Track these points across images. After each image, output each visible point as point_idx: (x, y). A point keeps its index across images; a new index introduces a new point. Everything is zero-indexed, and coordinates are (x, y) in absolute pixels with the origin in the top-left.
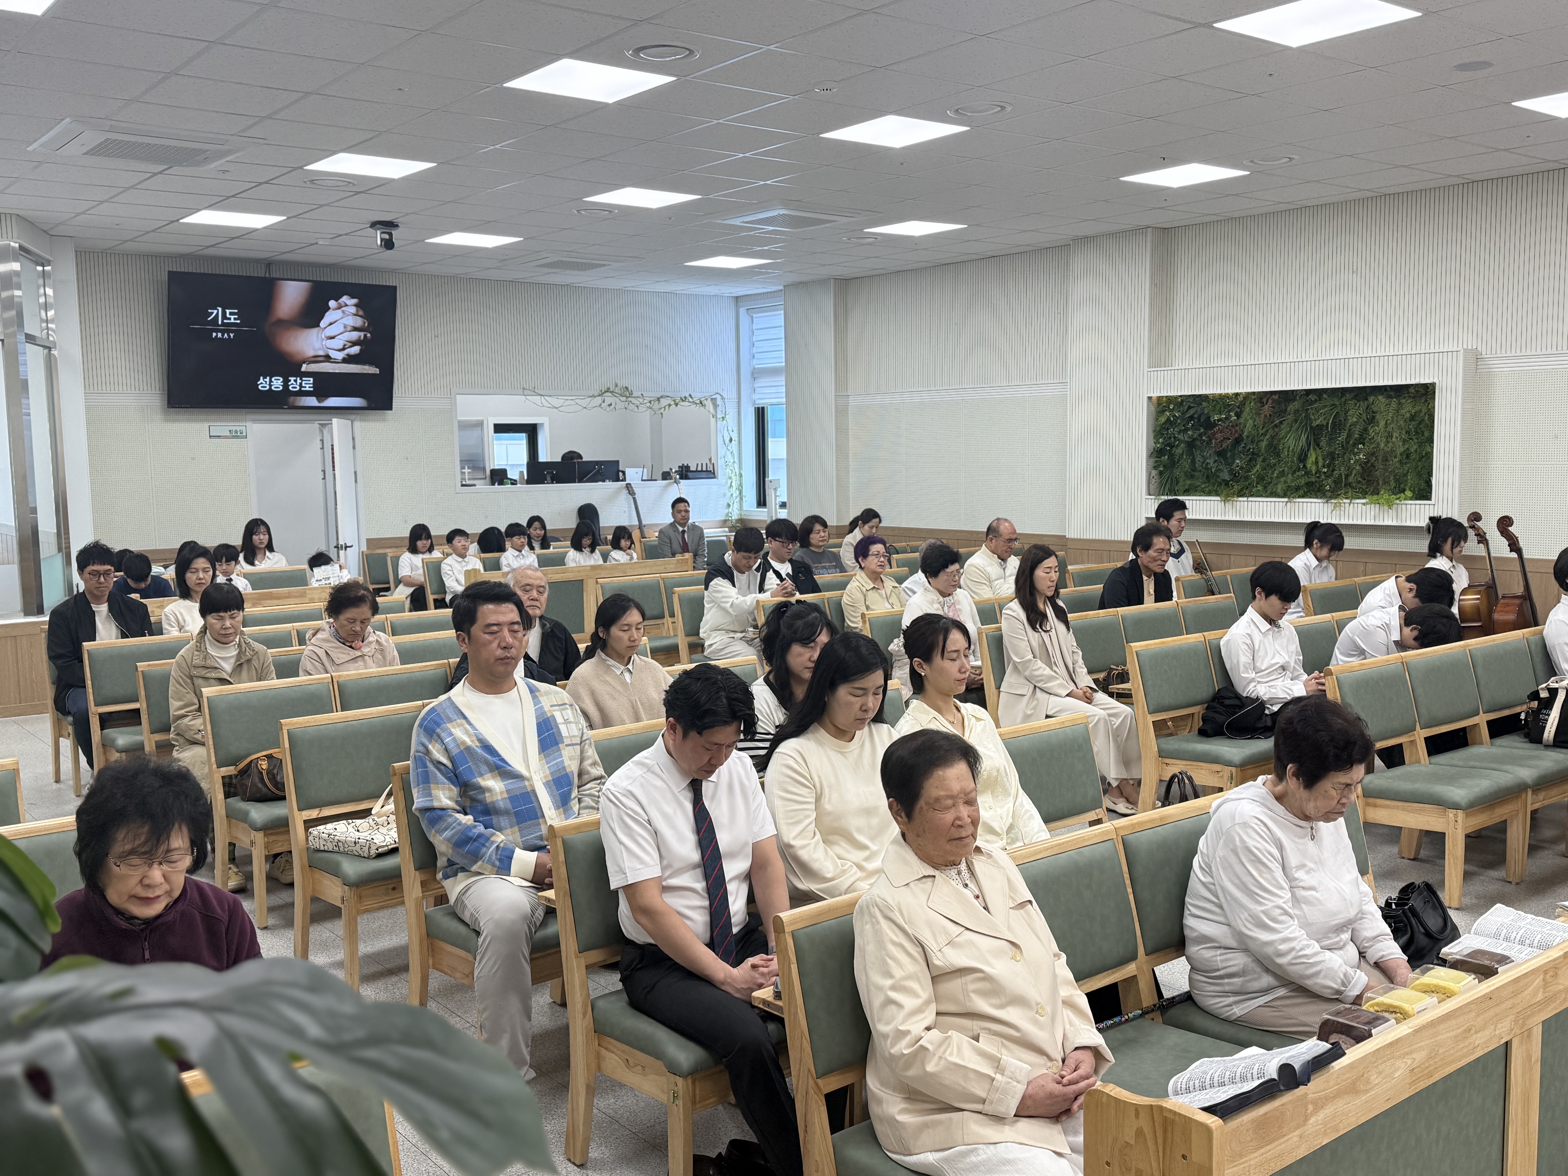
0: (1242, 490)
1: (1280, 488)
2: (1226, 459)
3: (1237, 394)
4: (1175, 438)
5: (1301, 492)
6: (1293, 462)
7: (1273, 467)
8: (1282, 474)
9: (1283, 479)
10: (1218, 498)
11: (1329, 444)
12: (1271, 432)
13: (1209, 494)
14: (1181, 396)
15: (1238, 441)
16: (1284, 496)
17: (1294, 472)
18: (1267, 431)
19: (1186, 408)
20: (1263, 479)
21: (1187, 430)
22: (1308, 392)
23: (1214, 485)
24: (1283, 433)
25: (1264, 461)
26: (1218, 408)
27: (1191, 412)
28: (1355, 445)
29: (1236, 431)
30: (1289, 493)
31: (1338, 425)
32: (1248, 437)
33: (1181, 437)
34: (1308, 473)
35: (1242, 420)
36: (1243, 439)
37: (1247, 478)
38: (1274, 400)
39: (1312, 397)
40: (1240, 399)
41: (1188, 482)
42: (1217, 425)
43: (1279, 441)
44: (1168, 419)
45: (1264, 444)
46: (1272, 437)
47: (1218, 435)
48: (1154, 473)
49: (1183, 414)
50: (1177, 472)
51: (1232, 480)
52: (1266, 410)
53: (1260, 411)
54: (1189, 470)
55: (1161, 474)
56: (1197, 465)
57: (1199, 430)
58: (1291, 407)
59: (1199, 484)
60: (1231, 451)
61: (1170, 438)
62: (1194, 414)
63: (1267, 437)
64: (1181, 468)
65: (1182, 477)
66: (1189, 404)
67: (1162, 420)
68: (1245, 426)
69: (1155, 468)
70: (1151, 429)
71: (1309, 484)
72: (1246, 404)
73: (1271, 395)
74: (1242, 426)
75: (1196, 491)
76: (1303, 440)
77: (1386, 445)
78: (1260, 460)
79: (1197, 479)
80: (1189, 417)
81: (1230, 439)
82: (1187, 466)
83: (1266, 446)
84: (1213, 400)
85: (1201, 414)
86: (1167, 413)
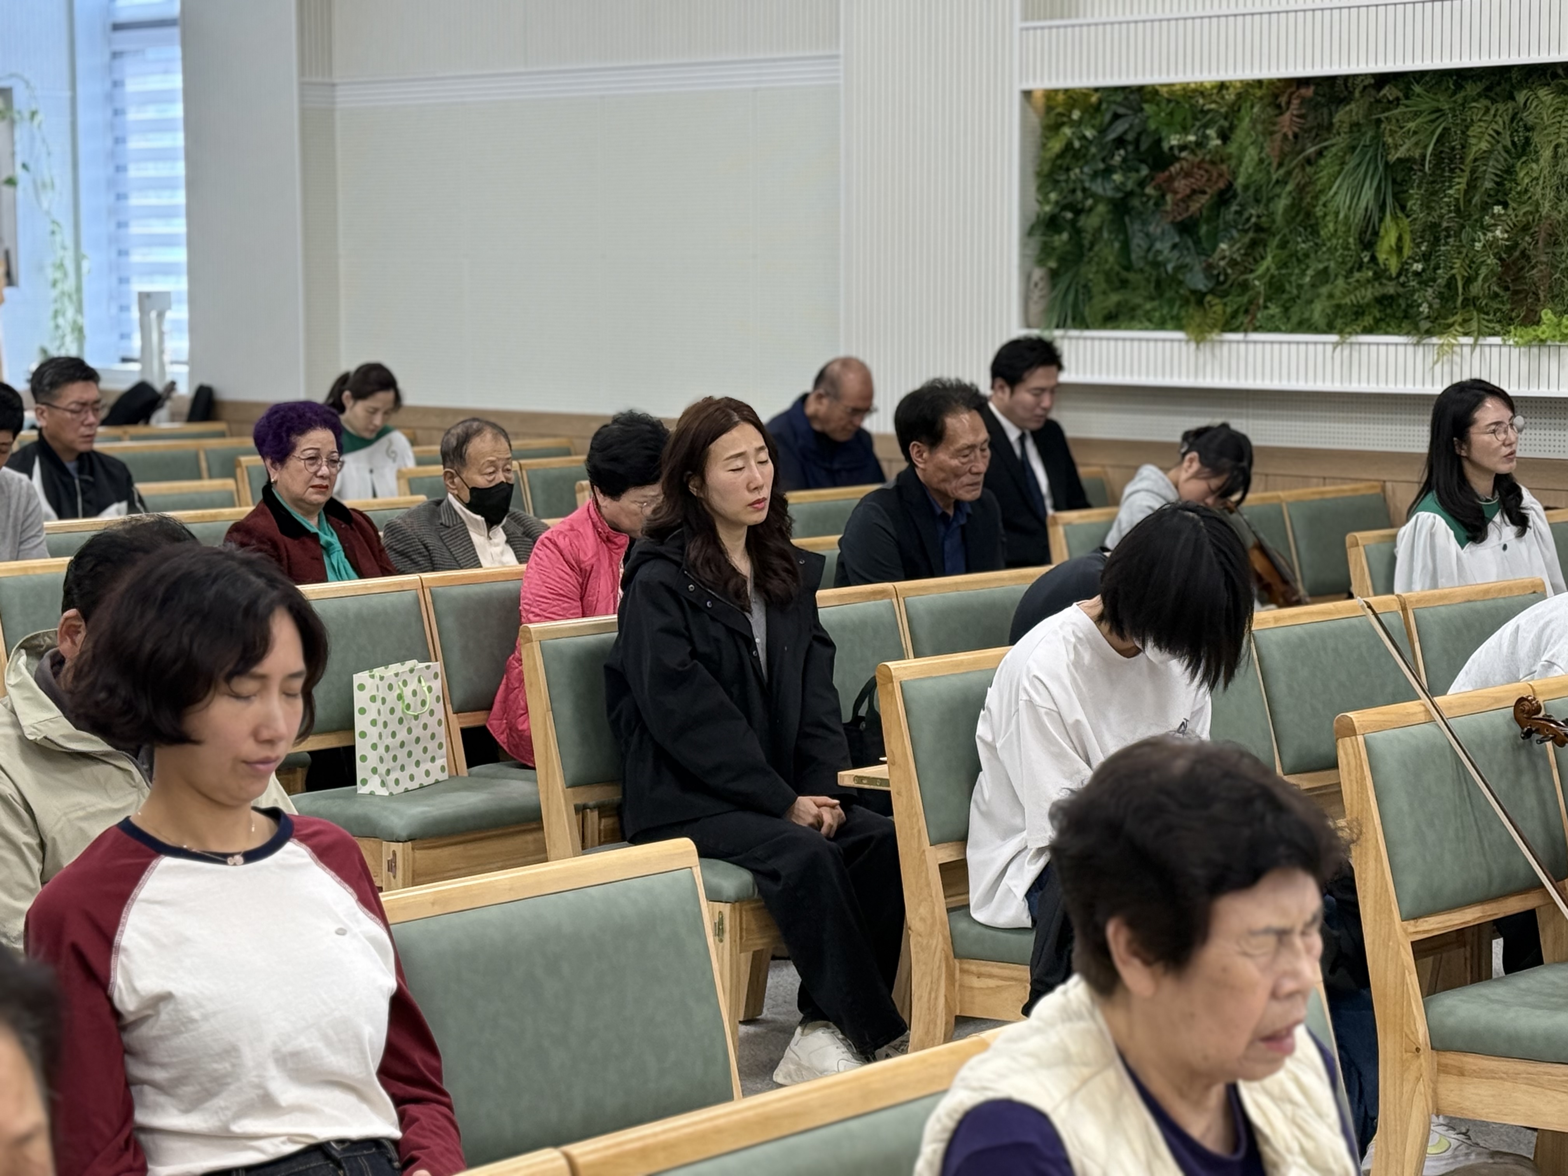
0: (1234, 315)
1: (1318, 311)
2: (1197, 242)
3: (1222, 86)
4: (1084, 190)
5: (1368, 320)
6: (1346, 248)
7: (1302, 259)
8: (1324, 276)
9: (1324, 290)
10: (1180, 335)
11: (1427, 207)
12: (1298, 177)
13: (1161, 325)
14: (1097, 90)
15: (1225, 197)
16: (1329, 329)
17: (1351, 271)
18: (1289, 173)
19: (1108, 117)
20: (1281, 290)
21: (1108, 171)
22: (1382, 79)
23: (1171, 302)
24: (1324, 176)
25: (1283, 245)
26: (1178, 118)
27: (1120, 128)
28: (1485, 207)
29: (1221, 175)
30: (1339, 323)
31: (1447, 159)
32: (1246, 188)
33: (1097, 187)
34: (1380, 275)
35: (1232, 148)
36: (1234, 195)
37: (1245, 286)
38: (1303, 101)
40: (1230, 96)
41: (1115, 298)
42: (1178, 159)
43: (1316, 197)
44: (1069, 146)
45: (1281, 204)
46: (1301, 189)
47: (1181, 185)
48: (1038, 274)
49: (1102, 131)
50: (1089, 272)
51: (1212, 291)
52: (1287, 122)
53: (1274, 124)
54: (1117, 268)
55: (1054, 276)
56: (1134, 257)
57: (1137, 171)
58: (1342, 116)
59: (1138, 300)
60: (1208, 221)
61: (1073, 191)
62: (1125, 132)
63: (1290, 187)
64: (1098, 264)
65: (1099, 285)
66: (1114, 107)
67: (1056, 146)
68: (1240, 162)
69: (1040, 262)
70: (1031, 169)
71: (1383, 301)
72: (1243, 111)
73: (1298, 88)
74: (1233, 162)
75: (1132, 318)
76: (1368, 195)
77: (1555, 207)
78: (1275, 241)
79: (1134, 289)
80: (1114, 140)
81: (1204, 192)
82: (1111, 259)
83: (1286, 211)
84: (1169, 101)
85: (1139, 134)
86: (1067, 131)
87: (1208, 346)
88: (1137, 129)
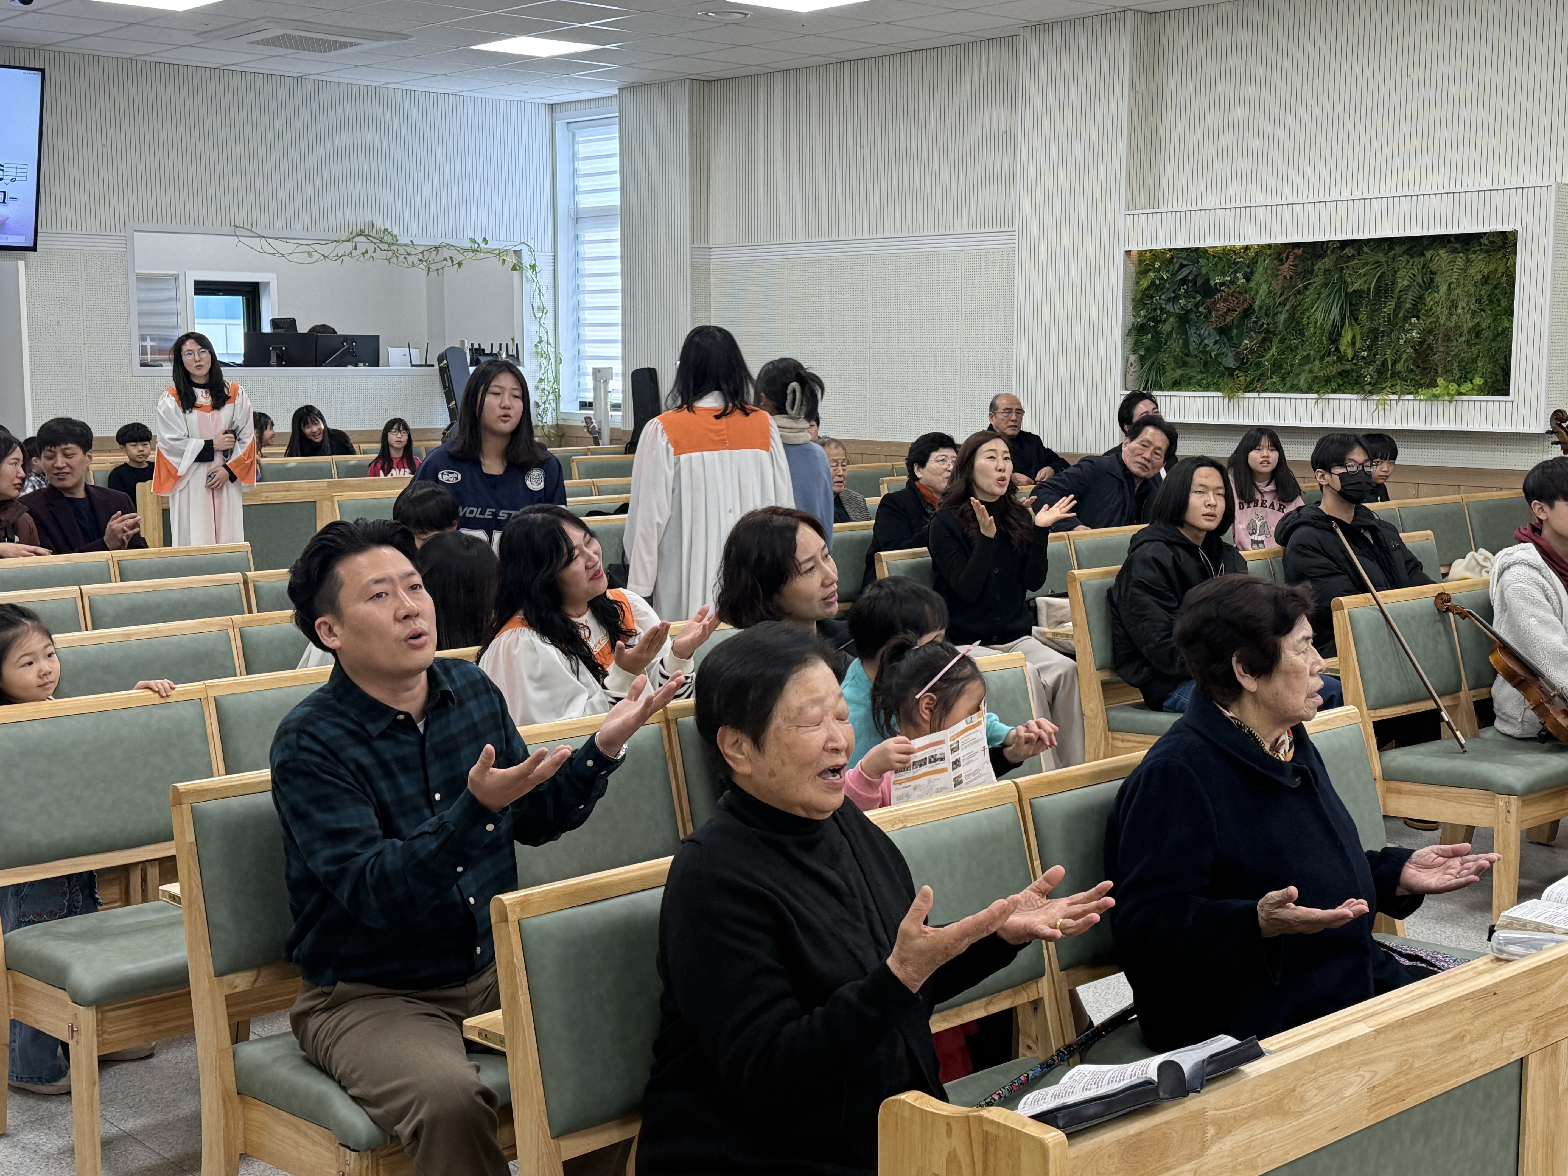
0: (1251, 383)
1: (1303, 380)
2: (1230, 339)
3: (1247, 248)
4: (1162, 309)
5: (1334, 385)
6: (1321, 342)
7: (1294, 349)
8: (1307, 359)
9: (1307, 368)
10: (1219, 394)
11: (1371, 319)
12: (1292, 301)
13: (1207, 388)
14: (1170, 250)
15: (1248, 312)
16: (1309, 390)
17: (1323, 357)
18: (1287, 299)
19: (1177, 266)
20: (1281, 367)
21: (1177, 298)
22: (1344, 244)
23: (1213, 375)
24: (1308, 301)
25: (1282, 341)
26: (1220, 267)
27: (1185, 272)
28: (1406, 319)
29: (1245, 300)
30: (1315, 387)
31: (1383, 291)
32: (1261, 307)
33: (1169, 307)
34: (1341, 359)
35: (1252, 284)
36: (1253, 312)
37: (1258, 365)
38: (1296, 257)
39: (1349, 251)
40: (1252, 254)
41: (1179, 372)
42: (1220, 291)
43: (1303, 313)
44: (1153, 283)
45: (1282, 318)
46: (1294, 308)
47: (1221, 306)
48: (1132, 358)
49: (1173, 275)
50: (1163, 357)
51: (1238, 368)
52: (1285, 269)
53: (1278, 270)
54: (1181, 354)
55: (1142, 360)
56: (1191, 348)
57: (1195, 298)
58: (1321, 265)
59: (1194, 374)
60: (1237, 327)
61: (1155, 310)
62: (1188, 275)
63: (1287, 308)
64: (1170, 353)
65: (1170, 364)
66: (1181, 260)
67: (1145, 283)
68: (1258, 292)
69: (1134, 352)
70: (1129, 297)
71: (1343, 374)
72: (1259, 262)
73: (1293, 249)
74: (1252, 293)
75: (1189, 384)
76: (1335, 311)
77: (1448, 319)
78: (1276, 340)
79: (1191, 367)
80: (1181, 279)
81: (1236, 311)
82: (1177, 349)
83: (1285, 321)
84: (1214, 256)
85: (1197, 276)
86: (1152, 274)
87: (1236, 400)
88: (1195, 274)
